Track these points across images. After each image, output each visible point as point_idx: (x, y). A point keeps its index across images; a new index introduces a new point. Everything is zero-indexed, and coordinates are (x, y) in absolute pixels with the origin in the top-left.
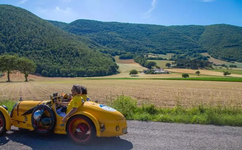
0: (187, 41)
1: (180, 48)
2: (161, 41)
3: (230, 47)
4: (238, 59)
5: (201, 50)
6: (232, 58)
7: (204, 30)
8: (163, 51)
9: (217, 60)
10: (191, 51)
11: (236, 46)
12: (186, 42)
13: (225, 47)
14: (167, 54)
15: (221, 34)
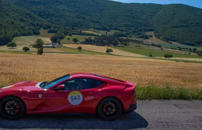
0: (138, 19)
1: (126, 26)
2: (111, 17)
3: (178, 27)
4: (179, 40)
5: (148, 29)
6: (173, 38)
7: (161, 8)
8: (108, 28)
9: (158, 39)
10: (138, 29)
11: (184, 26)
12: (136, 20)
13: (173, 27)
14: (110, 30)
15: (174, 14)
